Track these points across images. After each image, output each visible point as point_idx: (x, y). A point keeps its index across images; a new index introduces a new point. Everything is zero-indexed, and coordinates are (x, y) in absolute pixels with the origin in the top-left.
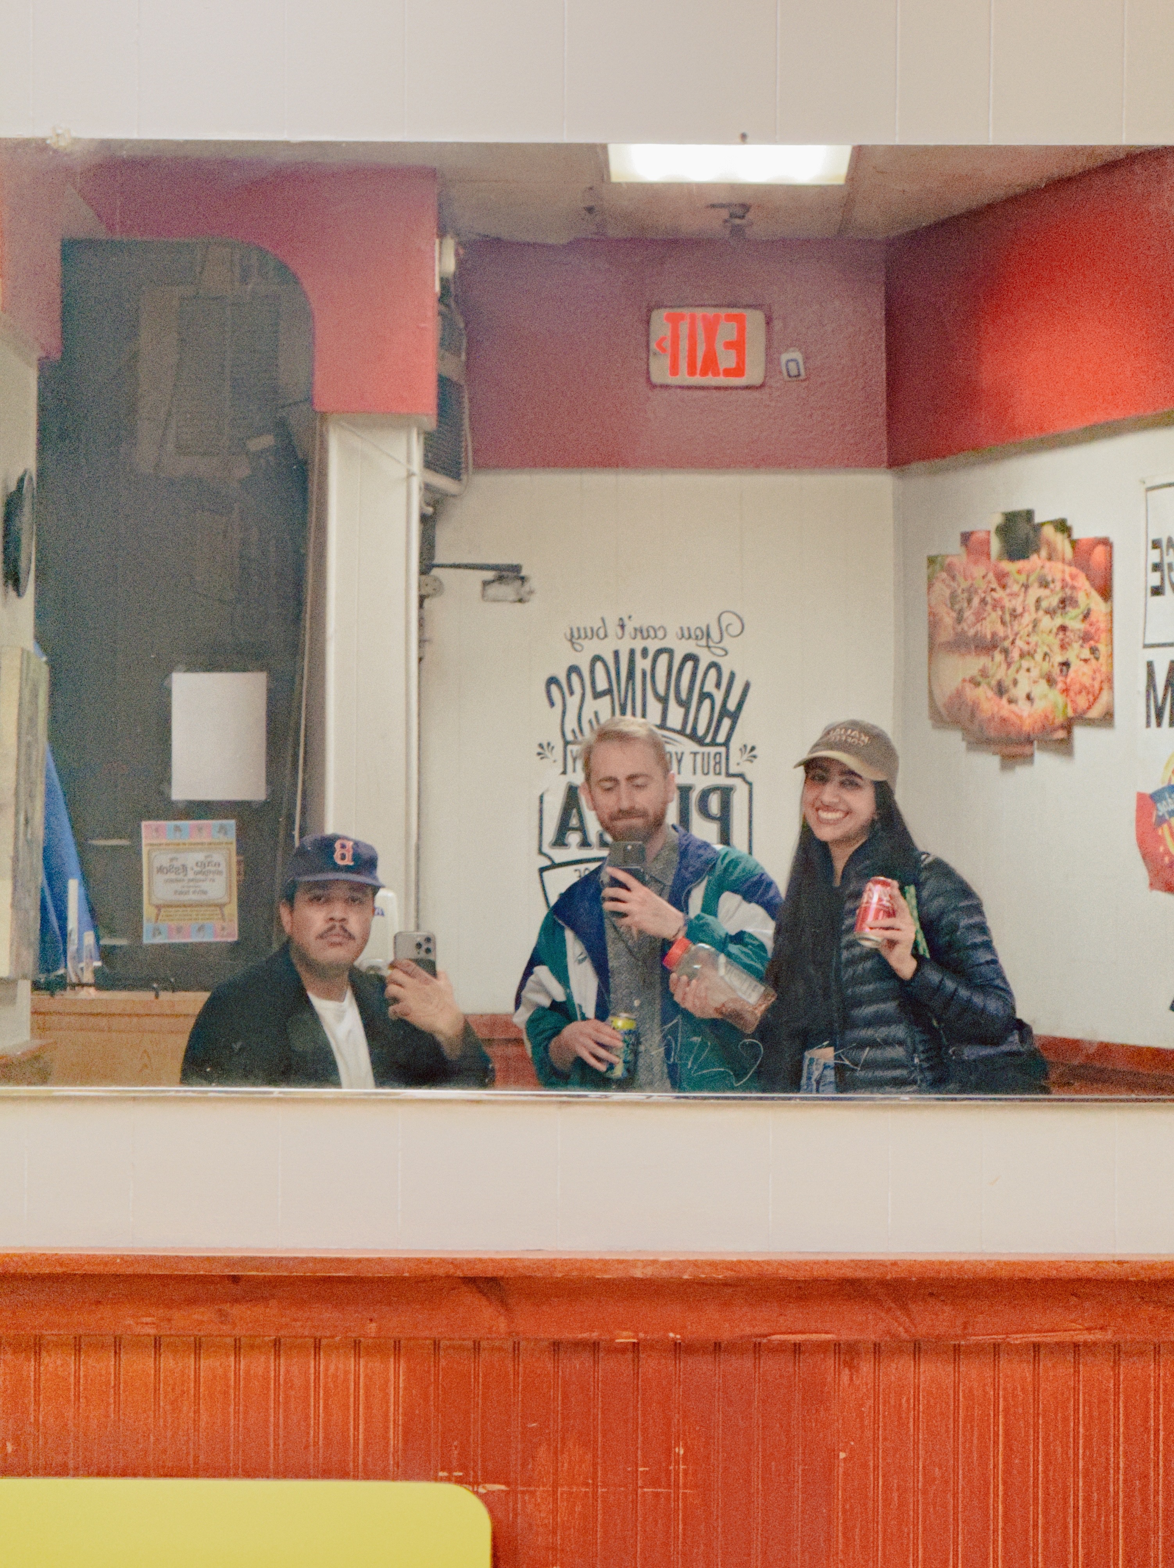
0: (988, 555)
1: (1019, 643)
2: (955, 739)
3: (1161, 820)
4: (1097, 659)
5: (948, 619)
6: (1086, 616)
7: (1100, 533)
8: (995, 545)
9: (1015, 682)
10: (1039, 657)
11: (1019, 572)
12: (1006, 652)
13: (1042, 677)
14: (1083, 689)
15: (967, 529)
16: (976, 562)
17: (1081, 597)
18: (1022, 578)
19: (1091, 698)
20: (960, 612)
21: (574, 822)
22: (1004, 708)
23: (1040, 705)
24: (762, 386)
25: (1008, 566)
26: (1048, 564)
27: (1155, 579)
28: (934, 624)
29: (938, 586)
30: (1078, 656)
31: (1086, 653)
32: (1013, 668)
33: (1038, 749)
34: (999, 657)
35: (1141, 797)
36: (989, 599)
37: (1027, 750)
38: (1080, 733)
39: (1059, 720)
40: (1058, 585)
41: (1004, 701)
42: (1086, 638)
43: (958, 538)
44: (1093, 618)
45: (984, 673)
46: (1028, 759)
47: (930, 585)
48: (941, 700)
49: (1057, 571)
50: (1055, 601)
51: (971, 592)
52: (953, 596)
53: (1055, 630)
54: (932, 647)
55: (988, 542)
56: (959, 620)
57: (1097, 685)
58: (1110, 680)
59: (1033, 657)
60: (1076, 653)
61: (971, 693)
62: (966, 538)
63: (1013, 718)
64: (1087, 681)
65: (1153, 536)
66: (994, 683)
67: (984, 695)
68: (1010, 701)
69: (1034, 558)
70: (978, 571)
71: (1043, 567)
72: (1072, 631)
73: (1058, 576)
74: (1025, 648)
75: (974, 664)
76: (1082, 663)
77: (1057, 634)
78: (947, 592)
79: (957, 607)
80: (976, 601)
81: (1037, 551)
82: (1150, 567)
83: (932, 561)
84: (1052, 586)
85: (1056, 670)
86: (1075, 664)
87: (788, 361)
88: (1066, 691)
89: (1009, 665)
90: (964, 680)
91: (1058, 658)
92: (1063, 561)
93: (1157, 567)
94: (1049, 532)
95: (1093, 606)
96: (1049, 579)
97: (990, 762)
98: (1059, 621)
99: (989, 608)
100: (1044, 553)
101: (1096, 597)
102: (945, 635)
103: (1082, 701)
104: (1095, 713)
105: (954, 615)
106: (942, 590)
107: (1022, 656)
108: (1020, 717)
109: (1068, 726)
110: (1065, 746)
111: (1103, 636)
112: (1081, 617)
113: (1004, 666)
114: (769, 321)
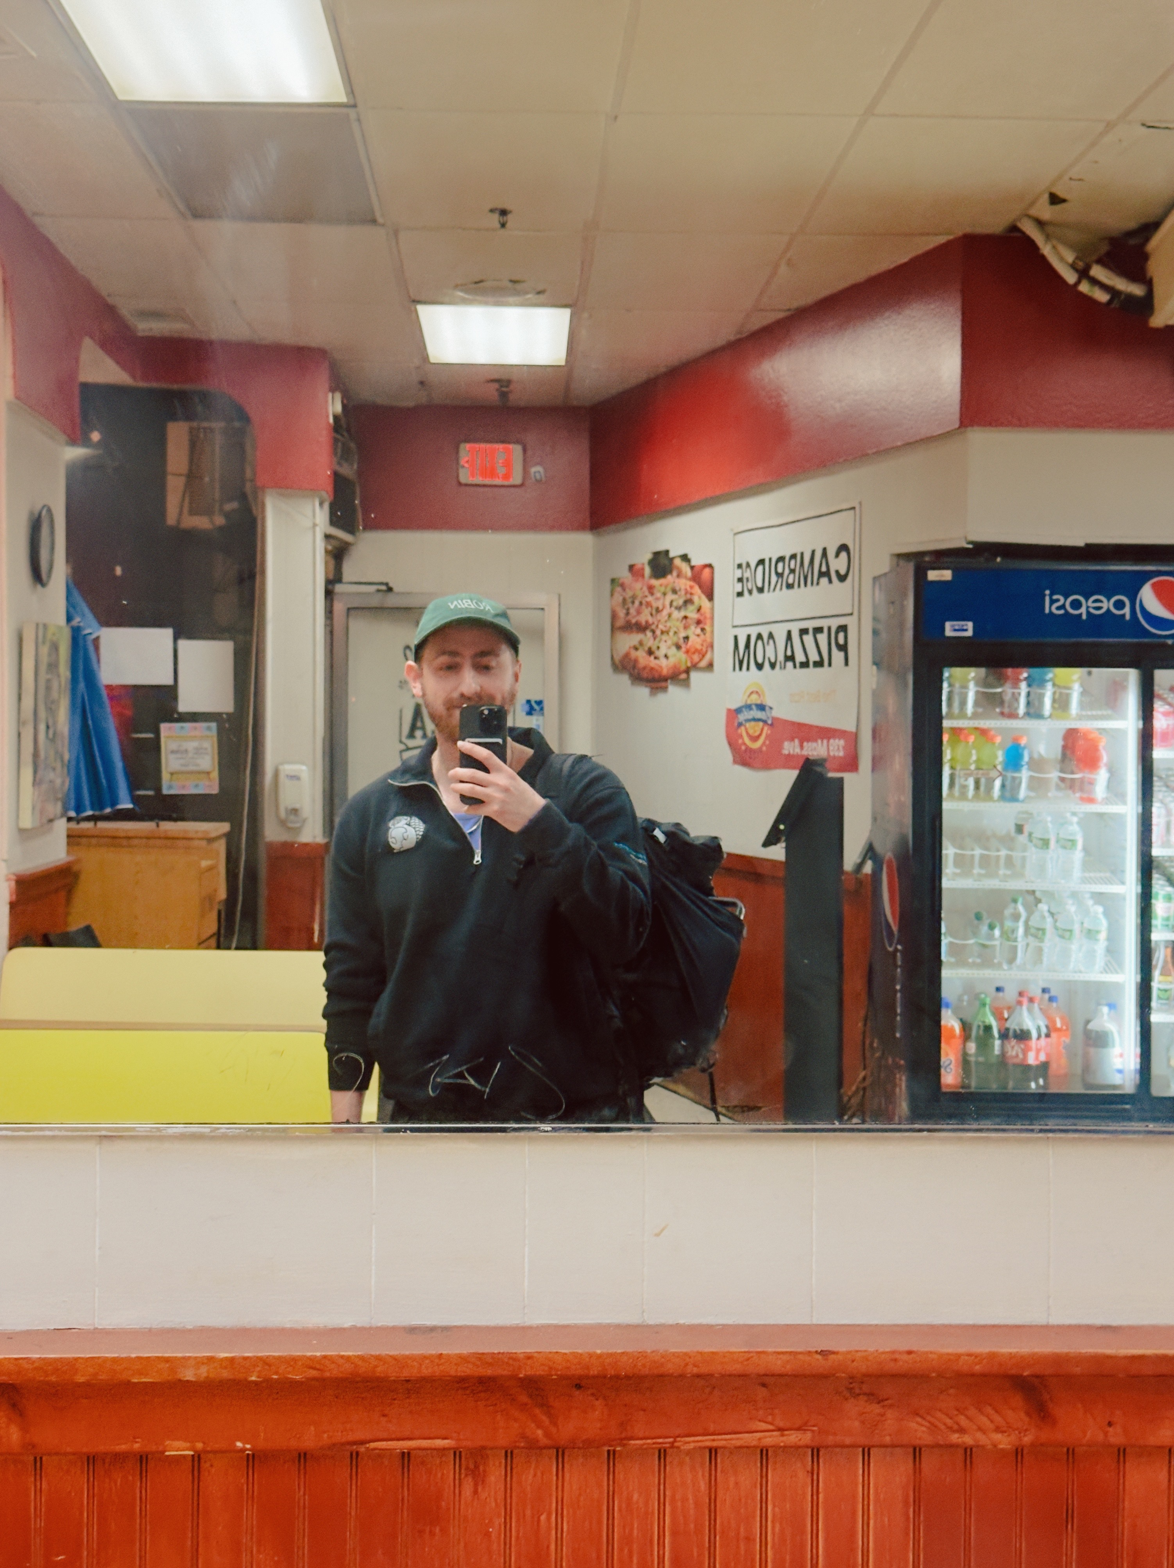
0: (643, 576)
1: (661, 627)
2: (625, 679)
3: (740, 725)
4: (705, 634)
5: (621, 613)
6: (699, 610)
7: (707, 562)
8: (647, 571)
9: (658, 648)
10: (671, 634)
11: (661, 585)
12: (653, 632)
13: (673, 644)
14: (696, 651)
15: (632, 563)
16: (637, 581)
17: (696, 599)
18: (663, 589)
19: (701, 656)
20: (628, 609)
21: (419, 724)
22: (652, 662)
23: (672, 661)
24: (522, 485)
25: (655, 582)
26: (677, 581)
27: (738, 587)
28: (614, 616)
29: (616, 595)
30: (694, 633)
31: (698, 631)
32: (657, 640)
33: (671, 684)
34: (649, 634)
35: (729, 711)
36: (644, 602)
37: (663, 684)
38: (694, 676)
39: (683, 667)
40: (683, 592)
41: (652, 658)
42: (699, 622)
43: (627, 568)
44: (702, 610)
45: (641, 643)
46: (665, 689)
47: (612, 595)
48: (617, 659)
49: (683, 584)
50: (681, 602)
51: (634, 597)
52: (624, 600)
53: (681, 618)
54: (613, 629)
55: (643, 569)
56: (628, 614)
57: (704, 649)
58: (711, 646)
59: (668, 634)
60: (693, 631)
61: (634, 654)
62: (631, 567)
63: (657, 667)
64: (699, 647)
65: (738, 562)
66: (646, 649)
67: (641, 656)
68: (656, 658)
69: (669, 577)
70: (638, 585)
71: (674, 582)
72: (691, 619)
73: (683, 587)
74: (664, 629)
75: (634, 638)
76: (696, 637)
77: (682, 621)
78: (621, 599)
79: (626, 607)
80: (637, 603)
81: (671, 572)
82: (736, 580)
83: (613, 581)
84: (679, 593)
85: (681, 642)
86: (692, 638)
87: (535, 473)
88: (687, 652)
89: (655, 639)
90: (630, 648)
91: (682, 634)
92: (686, 578)
93: (740, 580)
94: (678, 562)
95: (702, 605)
96: (677, 588)
97: (643, 691)
98: (683, 613)
99: (644, 607)
100: (675, 573)
101: (704, 598)
102: (620, 622)
103: (696, 658)
104: (703, 663)
105: (624, 611)
106: (618, 598)
107: (662, 632)
108: (661, 667)
109: (687, 671)
110: (686, 683)
111: (708, 622)
112: (696, 611)
113: (652, 639)
114: (525, 450)
